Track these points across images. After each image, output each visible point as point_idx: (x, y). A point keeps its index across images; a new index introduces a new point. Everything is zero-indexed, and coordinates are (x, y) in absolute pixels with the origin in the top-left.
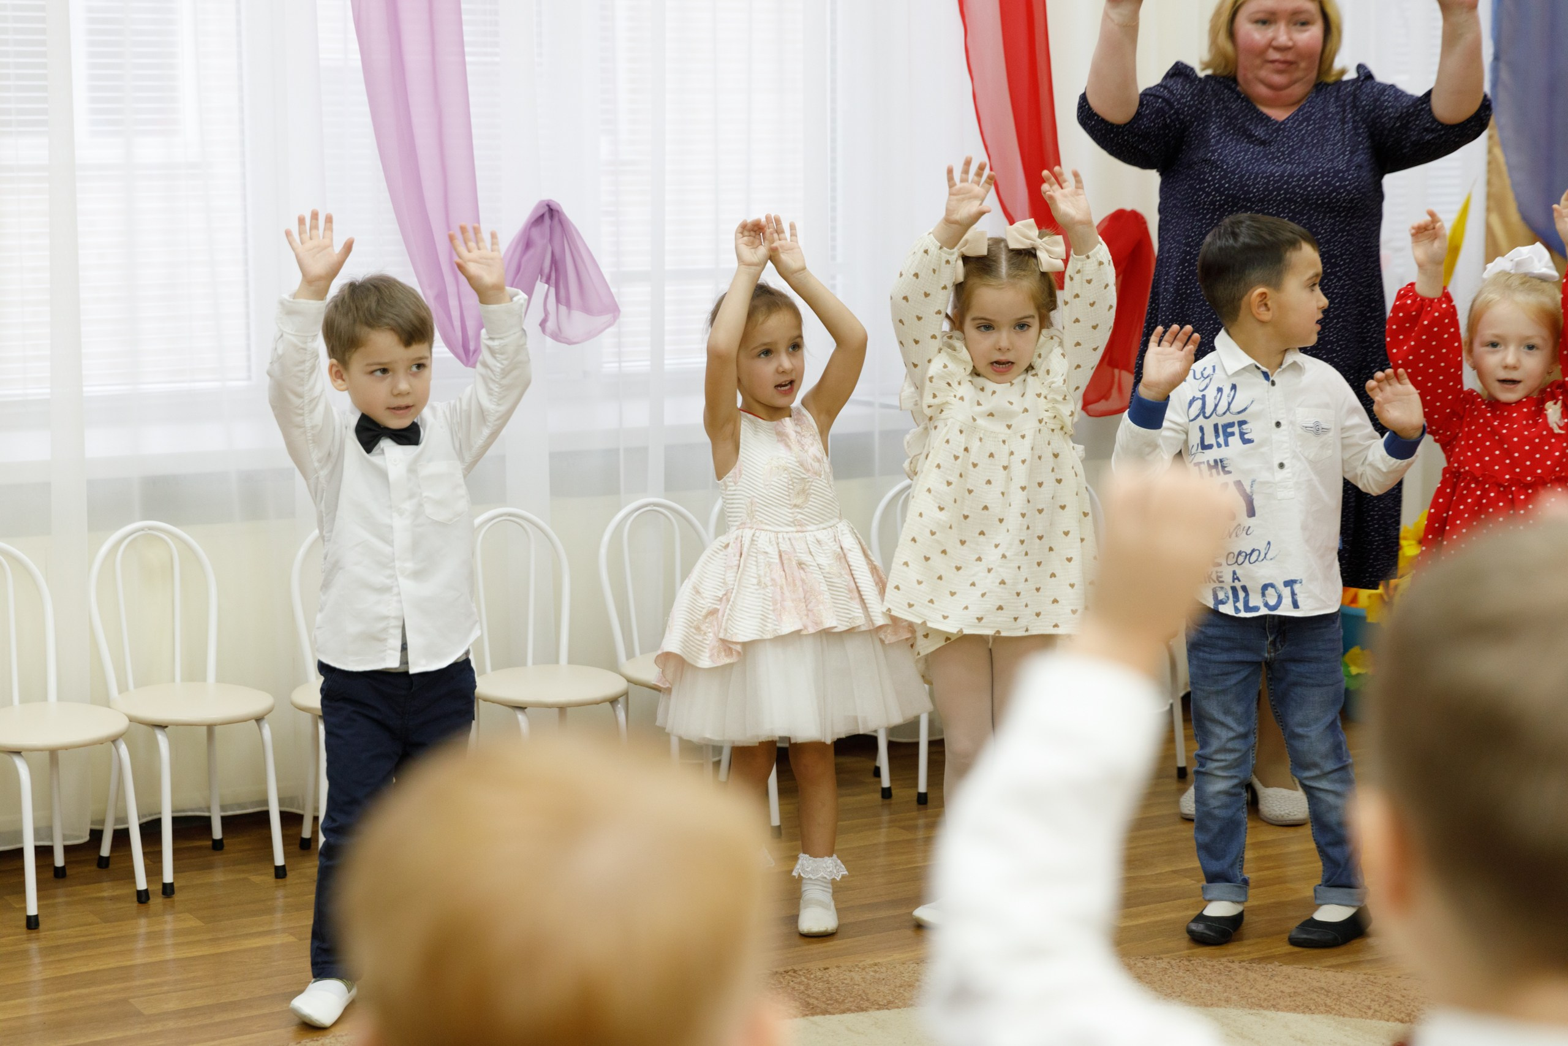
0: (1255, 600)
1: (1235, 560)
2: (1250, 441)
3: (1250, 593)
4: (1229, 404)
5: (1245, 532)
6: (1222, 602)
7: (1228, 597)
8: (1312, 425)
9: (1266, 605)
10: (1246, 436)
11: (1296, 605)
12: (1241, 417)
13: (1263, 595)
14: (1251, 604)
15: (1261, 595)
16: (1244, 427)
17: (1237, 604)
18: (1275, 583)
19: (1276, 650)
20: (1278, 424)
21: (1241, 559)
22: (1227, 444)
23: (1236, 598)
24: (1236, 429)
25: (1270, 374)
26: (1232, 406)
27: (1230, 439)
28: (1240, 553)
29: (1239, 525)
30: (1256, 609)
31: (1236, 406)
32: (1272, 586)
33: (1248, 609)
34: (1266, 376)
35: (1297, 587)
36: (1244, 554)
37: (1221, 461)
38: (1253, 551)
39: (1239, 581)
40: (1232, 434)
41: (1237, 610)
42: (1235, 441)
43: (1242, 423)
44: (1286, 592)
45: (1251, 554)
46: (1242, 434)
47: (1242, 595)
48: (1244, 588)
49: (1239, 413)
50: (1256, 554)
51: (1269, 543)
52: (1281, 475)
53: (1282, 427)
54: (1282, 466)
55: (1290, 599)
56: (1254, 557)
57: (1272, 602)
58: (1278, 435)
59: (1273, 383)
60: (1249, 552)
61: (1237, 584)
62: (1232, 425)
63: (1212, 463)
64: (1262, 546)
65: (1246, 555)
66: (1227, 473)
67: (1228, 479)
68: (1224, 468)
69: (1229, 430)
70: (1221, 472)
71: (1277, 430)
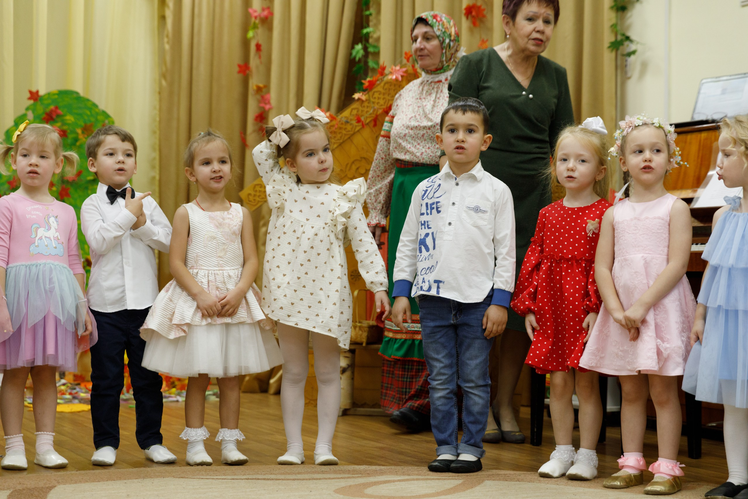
1: (425, 272)
2: (439, 211)
4: (434, 193)
5: (431, 258)
8: (473, 207)
10: (439, 209)
12: (438, 200)
16: (438, 204)
19: (457, 319)
20: (454, 204)
21: (428, 271)
22: (431, 214)
24: (435, 206)
25: (457, 179)
28: (427, 268)
29: (429, 254)
37: (427, 222)
38: (432, 266)
40: (433, 208)
42: (434, 211)
43: (437, 202)
44: (435, 286)
46: (437, 208)
49: (437, 198)
50: (433, 268)
51: (437, 262)
52: (448, 228)
55: (436, 290)
56: (432, 270)
58: (452, 209)
59: (458, 184)
60: (430, 267)
62: (433, 204)
63: (423, 223)
64: (435, 264)
65: (430, 269)
66: (429, 228)
67: (430, 231)
68: (428, 225)
69: (433, 206)
70: (427, 228)
71: (452, 207)
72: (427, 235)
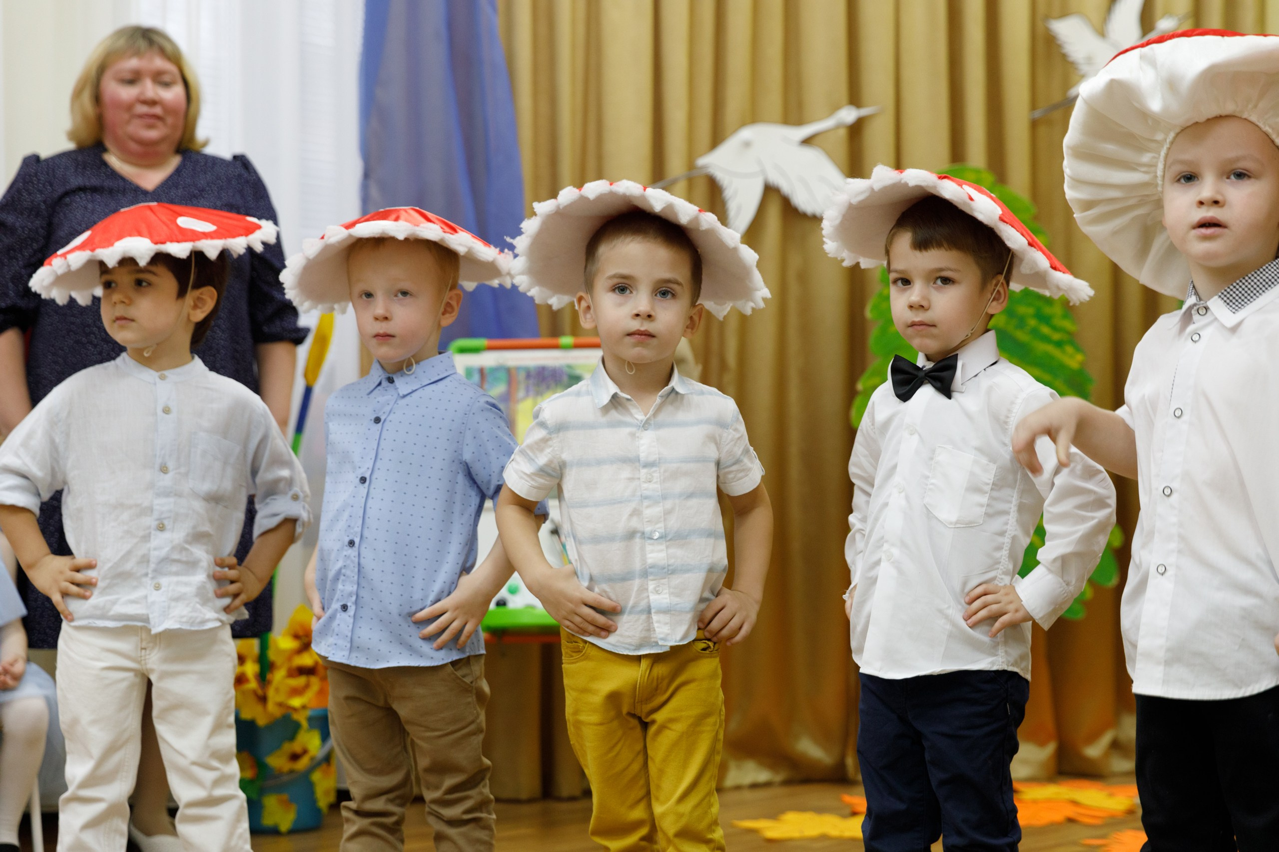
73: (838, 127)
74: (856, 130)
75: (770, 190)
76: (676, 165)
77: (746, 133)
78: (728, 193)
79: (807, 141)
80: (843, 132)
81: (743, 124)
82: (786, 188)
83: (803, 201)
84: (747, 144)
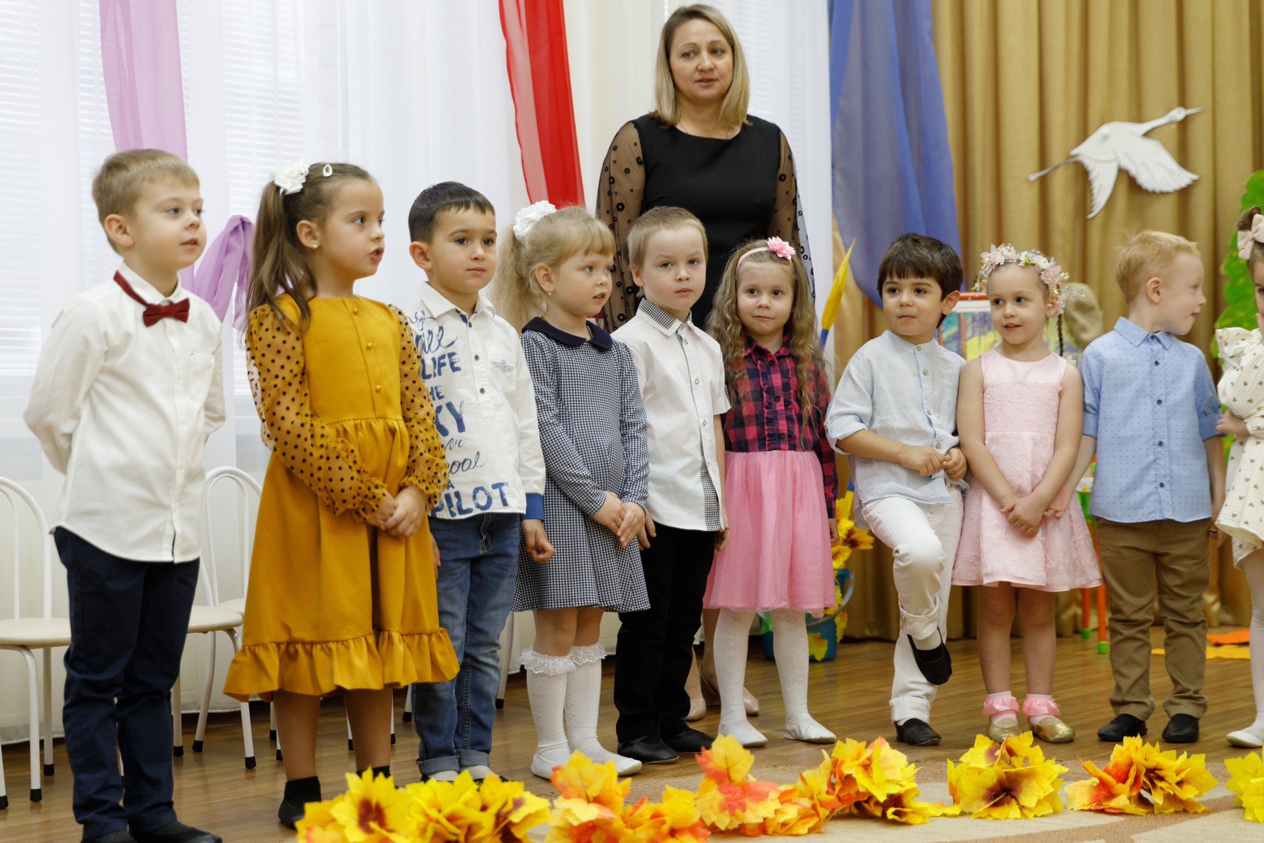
0: (467, 504)
1: (449, 469)
2: (458, 369)
3: (462, 498)
4: (439, 341)
5: (457, 445)
6: (439, 509)
7: (443, 505)
8: (500, 362)
9: (478, 506)
10: (456, 365)
11: (505, 503)
12: (450, 350)
13: (474, 497)
14: (464, 507)
15: (472, 498)
16: (453, 357)
17: (452, 509)
18: (485, 486)
19: (488, 547)
20: (477, 358)
21: (455, 469)
22: (440, 374)
23: (450, 505)
24: (446, 360)
25: (467, 317)
26: (442, 342)
27: (442, 369)
28: (454, 463)
29: (452, 439)
30: (469, 511)
31: (445, 342)
32: (482, 489)
33: (461, 511)
34: (464, 319)
35: (504, 488)
36: (457, 464)
37: (436, 388)
38: (465, 460)
39: (453, 487)
40: (444, 364)
41: (452, 514)
42: (447, 369)
43: (451, 355)
44: (496, 493)
45: (463, 463)
46: (452, 364)
47: (455, 501)
48: (457, 495)
49: (449, 346)
50: (467, 463)
51: (478, 453)
52: (482, 398)
53: (480, 360)
54: (482, 391)
55: (500, 499)
56: (466, 466)
57: (483, 503)
58: (476, 366)
59: (470, 325)
60: (461, 461)
61: (451, 491)
62: (443, 357)
64: (472, 456)
65: (460, 464)
66: (440, 398)
67: (442, 402)
68: (438, 394)
69: (442, 361)
70: (436, 398)
71: (476, 362)
72: (439, 409)
73: (1170, 123)
74: (1184, 125)
75: (1122, 172)
76: (1056, 155)
77: (1105, 129)
78: (1092, 176)
79: (1147, 135)
80: (1174, 127)
81: (1103, 122)
82: (1133, 171)
83: (1146, 181)
84: (1106, 138)
